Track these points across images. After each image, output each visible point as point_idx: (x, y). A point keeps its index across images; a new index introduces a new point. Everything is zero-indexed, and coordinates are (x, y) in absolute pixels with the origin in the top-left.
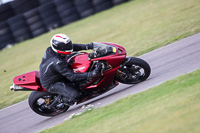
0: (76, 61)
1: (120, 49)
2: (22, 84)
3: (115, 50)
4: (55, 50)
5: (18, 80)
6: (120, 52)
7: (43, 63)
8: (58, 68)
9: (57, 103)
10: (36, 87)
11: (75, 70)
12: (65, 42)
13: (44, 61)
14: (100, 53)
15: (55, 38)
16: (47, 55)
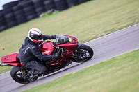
0: (44, 47)
4: (31, 39)
6: (74, 41)
8: (33, 51)
9: (30, 75)
10: (16, 64)
11: (43, 53)
12: (38, 34)
13: (23, 47)
14: (61, 42)
15: (31, 31)
16: (26, 42)
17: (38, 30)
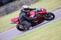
0: (31, 14)
1: (44, 9)
2: (14, 21)
3: (43, 10)
4: (24, 10)
5: (12, 20)
6: (44, 11)
7: (20, 15)
10: (18, 22)
11: (30, 17)
13: (20, 14)
14: (38, 11)
16: (21, 12)
17: (27, 6)
